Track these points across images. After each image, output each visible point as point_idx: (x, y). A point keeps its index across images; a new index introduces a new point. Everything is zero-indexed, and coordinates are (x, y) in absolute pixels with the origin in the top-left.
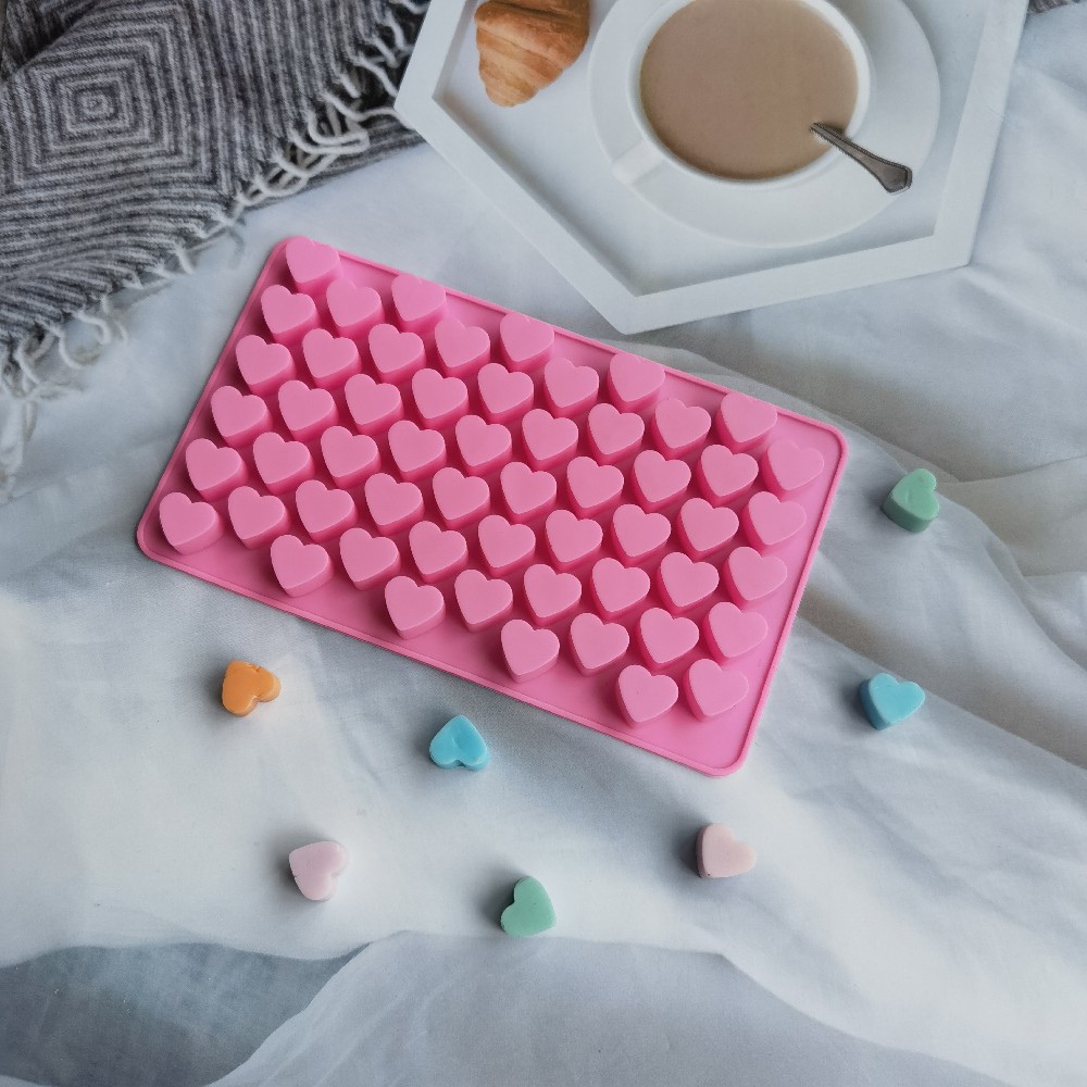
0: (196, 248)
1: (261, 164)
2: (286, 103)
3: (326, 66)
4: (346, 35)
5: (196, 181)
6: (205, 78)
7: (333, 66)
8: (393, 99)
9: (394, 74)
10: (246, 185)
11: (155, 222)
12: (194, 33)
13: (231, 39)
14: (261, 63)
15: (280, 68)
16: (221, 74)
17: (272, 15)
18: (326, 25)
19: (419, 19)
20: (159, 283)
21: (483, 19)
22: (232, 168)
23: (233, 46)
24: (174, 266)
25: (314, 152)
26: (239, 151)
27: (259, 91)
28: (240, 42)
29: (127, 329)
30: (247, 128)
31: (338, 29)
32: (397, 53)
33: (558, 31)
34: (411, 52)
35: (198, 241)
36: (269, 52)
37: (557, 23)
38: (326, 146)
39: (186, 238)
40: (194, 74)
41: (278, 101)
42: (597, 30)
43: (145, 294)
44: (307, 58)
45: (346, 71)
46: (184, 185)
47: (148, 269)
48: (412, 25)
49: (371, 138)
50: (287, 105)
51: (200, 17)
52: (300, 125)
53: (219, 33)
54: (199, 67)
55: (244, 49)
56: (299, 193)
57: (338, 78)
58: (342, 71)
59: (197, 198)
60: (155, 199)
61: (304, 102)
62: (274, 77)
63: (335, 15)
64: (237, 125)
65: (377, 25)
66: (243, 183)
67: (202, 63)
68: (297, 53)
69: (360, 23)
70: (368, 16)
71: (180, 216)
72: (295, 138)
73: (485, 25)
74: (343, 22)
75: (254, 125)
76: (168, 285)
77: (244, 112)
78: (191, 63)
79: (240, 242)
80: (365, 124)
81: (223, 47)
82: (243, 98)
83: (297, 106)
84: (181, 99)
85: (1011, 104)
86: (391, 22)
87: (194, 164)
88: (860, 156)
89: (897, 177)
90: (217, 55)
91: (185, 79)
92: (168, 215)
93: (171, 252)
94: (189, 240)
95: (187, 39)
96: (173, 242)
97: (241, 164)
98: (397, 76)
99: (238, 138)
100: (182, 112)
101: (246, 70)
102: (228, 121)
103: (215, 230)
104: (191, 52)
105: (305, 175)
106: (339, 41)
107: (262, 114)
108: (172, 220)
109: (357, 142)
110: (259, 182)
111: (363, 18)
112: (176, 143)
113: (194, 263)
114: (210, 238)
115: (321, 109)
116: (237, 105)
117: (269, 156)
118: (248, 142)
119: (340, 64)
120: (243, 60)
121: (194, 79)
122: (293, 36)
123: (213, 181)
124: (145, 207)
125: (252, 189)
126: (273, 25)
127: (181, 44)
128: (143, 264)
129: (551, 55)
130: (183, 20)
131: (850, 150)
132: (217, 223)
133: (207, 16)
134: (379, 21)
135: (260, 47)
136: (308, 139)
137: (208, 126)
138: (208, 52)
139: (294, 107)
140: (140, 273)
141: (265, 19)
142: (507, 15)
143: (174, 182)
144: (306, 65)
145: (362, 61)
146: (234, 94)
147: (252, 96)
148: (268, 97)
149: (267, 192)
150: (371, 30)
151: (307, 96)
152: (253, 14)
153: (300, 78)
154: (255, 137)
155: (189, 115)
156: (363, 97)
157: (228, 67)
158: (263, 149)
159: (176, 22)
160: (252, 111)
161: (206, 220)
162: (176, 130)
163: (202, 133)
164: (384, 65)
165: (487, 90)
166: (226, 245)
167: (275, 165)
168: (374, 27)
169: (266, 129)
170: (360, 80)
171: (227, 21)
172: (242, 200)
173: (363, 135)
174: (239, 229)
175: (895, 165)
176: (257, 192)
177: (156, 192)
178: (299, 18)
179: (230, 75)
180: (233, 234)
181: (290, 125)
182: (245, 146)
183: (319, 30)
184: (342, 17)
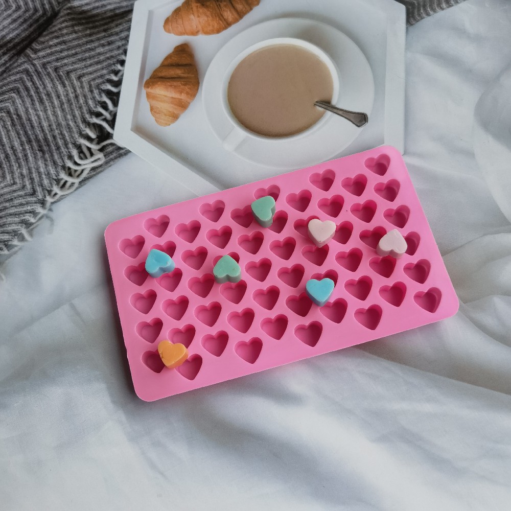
0: (31, 227)
1: (55, 180)
2: (62, 148)
3: (78, 126)
4: (85, 109)
5: (26, 195)
6: (22, 144)
7: (82, 126)
8: (112, 134)
9: (111, 123)
10: (50, 192)
11: (10, 220)
12: (13, 125)
13: (31, 124)
14: (47, 132)
15: (57, 132)
16: (29, 141)
17: (48, 108)
18: (74, 107)
19: (118, 94)
20: (16, 249)
21: (148, 87)
22: (41, 185)
23: (32, 127)
24: (22, 239)
25: (79, 168)
26: (44, 176)
27: (48, 145)
28: (36, 124)
29: (5, 275)
30: (46, 164)
31: (80, 108)
32: (110, 113)
33: (185, 85)
34: (117, 110)
35: (31, 224)
36: (50, 126)
37: (183, 81)
38: (84, 165)
39: (25, 224)
40: (17, 144)
41: (58, 148)
42: (203, 81)
43: (9, 256)
44: (68, 125)
45: (88, 126)
46: (20, 198)
47: (10, 243)
48: (115, 98)
49: (105, 156)
50: (63, 149)
51: (14, 116)
52: (70, 157)
53: (25, 122)
54: (18, 140)
55: (38, 127)
56: (77, 188)
57: (85, 130)
58: (86, 127)
59: (27, 203)
60: (7, 208)
61: (70, 146)
62: (54, 137)
63: (78, 101)
64: (41, 164)
65: (99, 102)
66: (48, 191)
67: (19, 138)
68: (63, 123)
69: (90, 102)
70: (94, 98)
71: (21, 214)
72: (69, 164)
73: (149, 90)
74: (83, 104)
75: (49, 161)
76: (20, 249)
77: (43, 157)
78: (15, 139)
79: (52, 220)
80: (101, 150)
81: (28, 128)
82: (41, 150)
83: (68, 148)
84: (12, 158)
85: (408, 72)
86: (105, 99)
87: (24, 187)
88: (341, 113)
89: (361, 119)
90: (26, 133)
91: (12, 147)
92: (15, 214)
93: (19, 232)
94: (27, 224)
95: (10, 128)
96: (20, 227)
97: (46, 182)
98: (112, 123)
99: (42, 170)
100: (14, 164)
101: (41, 137)
102: (36, 163)
103: (39, 216)
104: (13, 134)
105: (77, 181)
106: (82, 113)
107: (52, 156)
108: (17, 216)
109: (99, 159)
110: (56, 189)
111: (91, 100)
112: (13, 179)
113: (31, 235)
114: (37, 221)
115: (79, 148)
116: (39, 154)
117: (59, 175)
118: (47, 171)
119: (84, 124)
120: (39, 132)
121: (17, 146)
122: (60, 116)
123: (34, 193)
124: (3, 213)
125: (53, 193)
126: (49, 112)
127: (8, 131)
128: (7, 241)
129: (183, 97)
130: (7, 120)
131: (335, 111)
132: (39, 213)
133: (18, 115)
134: (99, 99)
135: (45, 124)
136: (76, 164)
137: (27, 168)
138: (21, 132)
139: (66, 149)
140: (6, 245)
141: (45, 111)
142: (159, 83)
143: (15, 198)
144: (69, 128)
145: (95, 120)
146: (37, 149)
147: (45, 148)
148: (53, 148)
149: (60, 193)
150: (96, 105)
151: (71, 142)
152: (39, 109)
153: (66, 135)
154: (50, 168)
155: (17, 164)
156: (98, 137)
157: (32, 137)
158: (55, 172)
159: (4, 121)
160: (47, 156)
161: (33, 213)
162: (12, 172)
163: (25, 172)
164: (105, 120)
165: (156, 120)
166: (45, 223)
167: (62, 179)
168: (97, 103)
169: (55, 163)
170: (95, 129)
171: (28, 116)
172: (49, 199)
173: (101, 155)
174: (51, 214)
175: (358, 114)
176: (56, 194)
177: (7, 204)
178: (61, 106)
179: (33, 141)
180: (48, 217)
181: (66, 158)
182: (46, 173)
183: (72, 110)
184: (81, 101)
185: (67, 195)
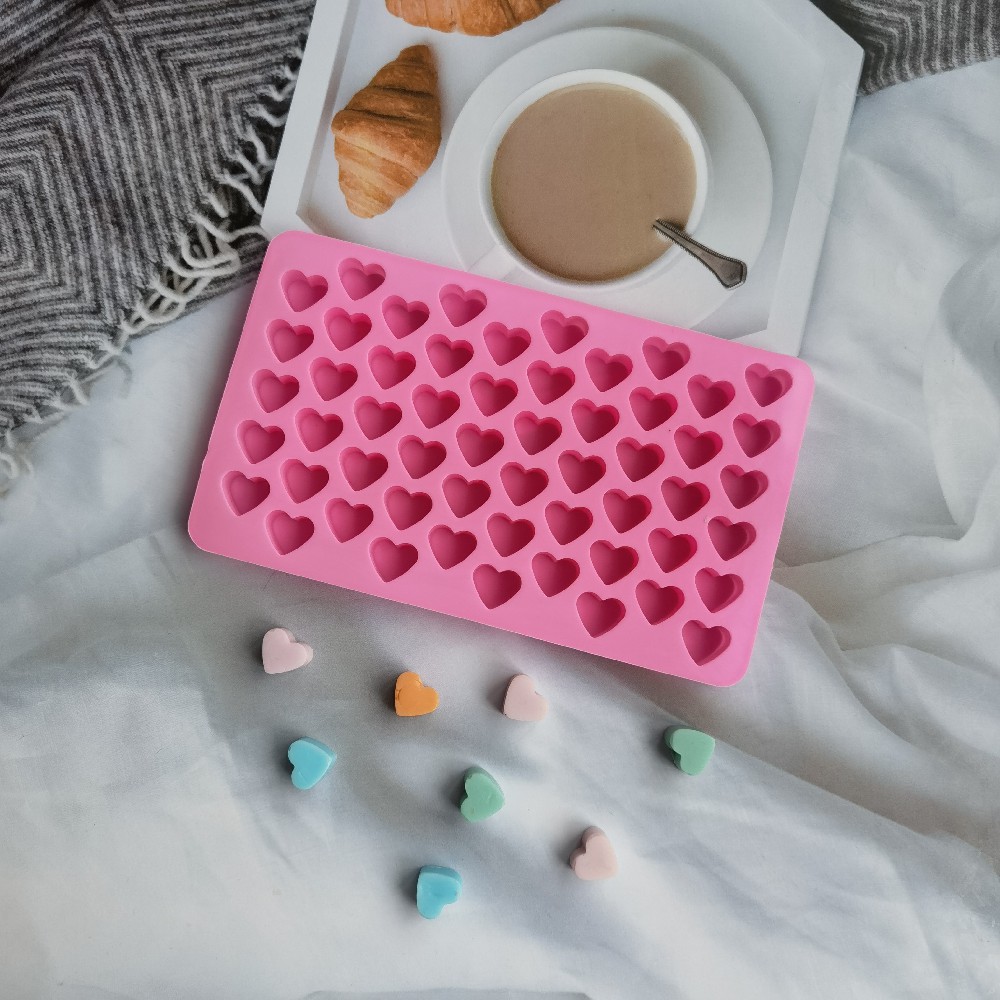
0: (87, 379)
1: (141, 290)
2: (160, 227)
3: (193, 185)
4: (210, 152)
5: (82, 311)
6: (81, 205)
7: (202, 187)
8: (260, 216)
9: (259, 190)
10: (128, 313)
11: (47, 356)
12: (66, 159)
13: (101, 163)
14: (133, 188)
15: (151, 190)
16: (96, 200)
17: (138, 135)
18: (191, 144)
19: (280, 131)
20: (56, 416)
21: (340, 128)
22: (114, 297)
23: (104, 171)
24: (70, 398)
25: (189, 275)
26: (119, 279)
27: (133, 217)
28: (110, 166)
29: (33, 464)
30: (124, 255)
31: (202, 147)
32: (261, 169)
33: (412, 137)
34: (273, 167)
35: (89, 372)
36: (138, 174)
37: (411, 129)
38: (201, 269)
39: (77, 370)
40: (70, 202)
41: (151, 225)
42: (449, 134)
43: (43, 429)
44: (175, 179)
45: (213, 190)
46: (71, 316)
47: (45, 403)
48: (273, 138)
49: (241, 258)
50: (161, 230)
51: (69, 142)
52: (174, 249)
53: (90, 157)
54: (74, 194)
55: (115, 173)
56: (182, 316)
57: (206, 198)
58: (209, 191)
59: (84, 329)
60: (44, 333)
61: (176, 225)
62: (145, 200)
63: (199, 132)
64: (115, 251)
65: (239, 141)
66: (125, 310)
67: (76, 190)
68: (166, 174)
69: (223, 139)
70: (230, 132)
71: (70, 348)
72: (170, 262)
73: (341, 134)
74: (206, 140)
75: (131, 250)
76: (65, 418)
77: (121, 238)
78: (66, 190)
79: (128, 371)
80: (235, 245)
81: (95, 172)
82: (118, 224)
83: (170, 230)
84: (59, 229)
86: (252, 137)
87: (78, 294)
88: (699, 252)
89: (733, 272)
90: (90, 181)
91: (61, 208)
92: (58, 347)
93: (64, 384)
94: (82, 372)
95: (59, 165)
96: (67, 375)
97: (122, 291)
98: (262, 193)
99: (117, 265)
100: (62, 242)
101: (119, 194)
102: (106, 249)
103: (104, 359)
104: (64, 179)
105: (182, 300)
106: (204, 159)
107: (138, 240)
108: (62, 352)
109: (228, 263)
110: (140, 310)
111: (226, 133)
112: (60, 274)
113: (87, 394)
114: (100, 368)
115: (192, 231)
116: (113, 232)
117: (148, 282)
118: (126, 269)
119: (206, 184)
120: (115, 185)
121: (70, 207)
122: (160, 156)
123: (97, 311)
124: (36, 341)
125: (135, 317)
126: (140, 146)
127: (54, 171)
128: (40, 398)
129: (406, 162)
130: (53, 146)
131: (690, 246)
132: (105, 352)
133: (76, 140)
134: (241, 137)
135: (129, 170)
136: (183, 263)
137: (88, 255)
138: (81, 178)
139: (166, 231)
140: (38, 406)
141: (132, 141)
142: (363, 123)
143: (61, 314)
144: (175, 186)
145: (227, 179)
146: (109, 220)
147: (126, 221)
148: (142, 223)
149: (149, 319)
150: (233, 146)
151: (178, 218)
152: (120, 137)
153: (170, 200)
154: (133, 264)
155: (69, 245)
156: (231, 216)
157: (101, 192)
158: (142, 275)
159: (47, 149)
160: (128, 237)
161: (93, 349)
162: (57, 260)
163: (83, 263)
164: (248, 182)
165: (347, 202)
166: (115, 374)
167: (154, 291)
168: (236, 143)
169: (142, 254)
170: (227, 199)
171: (96, 144)
172: (126, 329)
173: (232, 256)
174: (127, 358)
175: (731, 260)
176: (140, 320)
177: (45, 325)
178: (164, 137)
179: (104, 201)
180: (121, 363)
181: (165, 249)
182: (124, 273)
183: (185, 148)
184: (205, 133)
185: (160, 325)
